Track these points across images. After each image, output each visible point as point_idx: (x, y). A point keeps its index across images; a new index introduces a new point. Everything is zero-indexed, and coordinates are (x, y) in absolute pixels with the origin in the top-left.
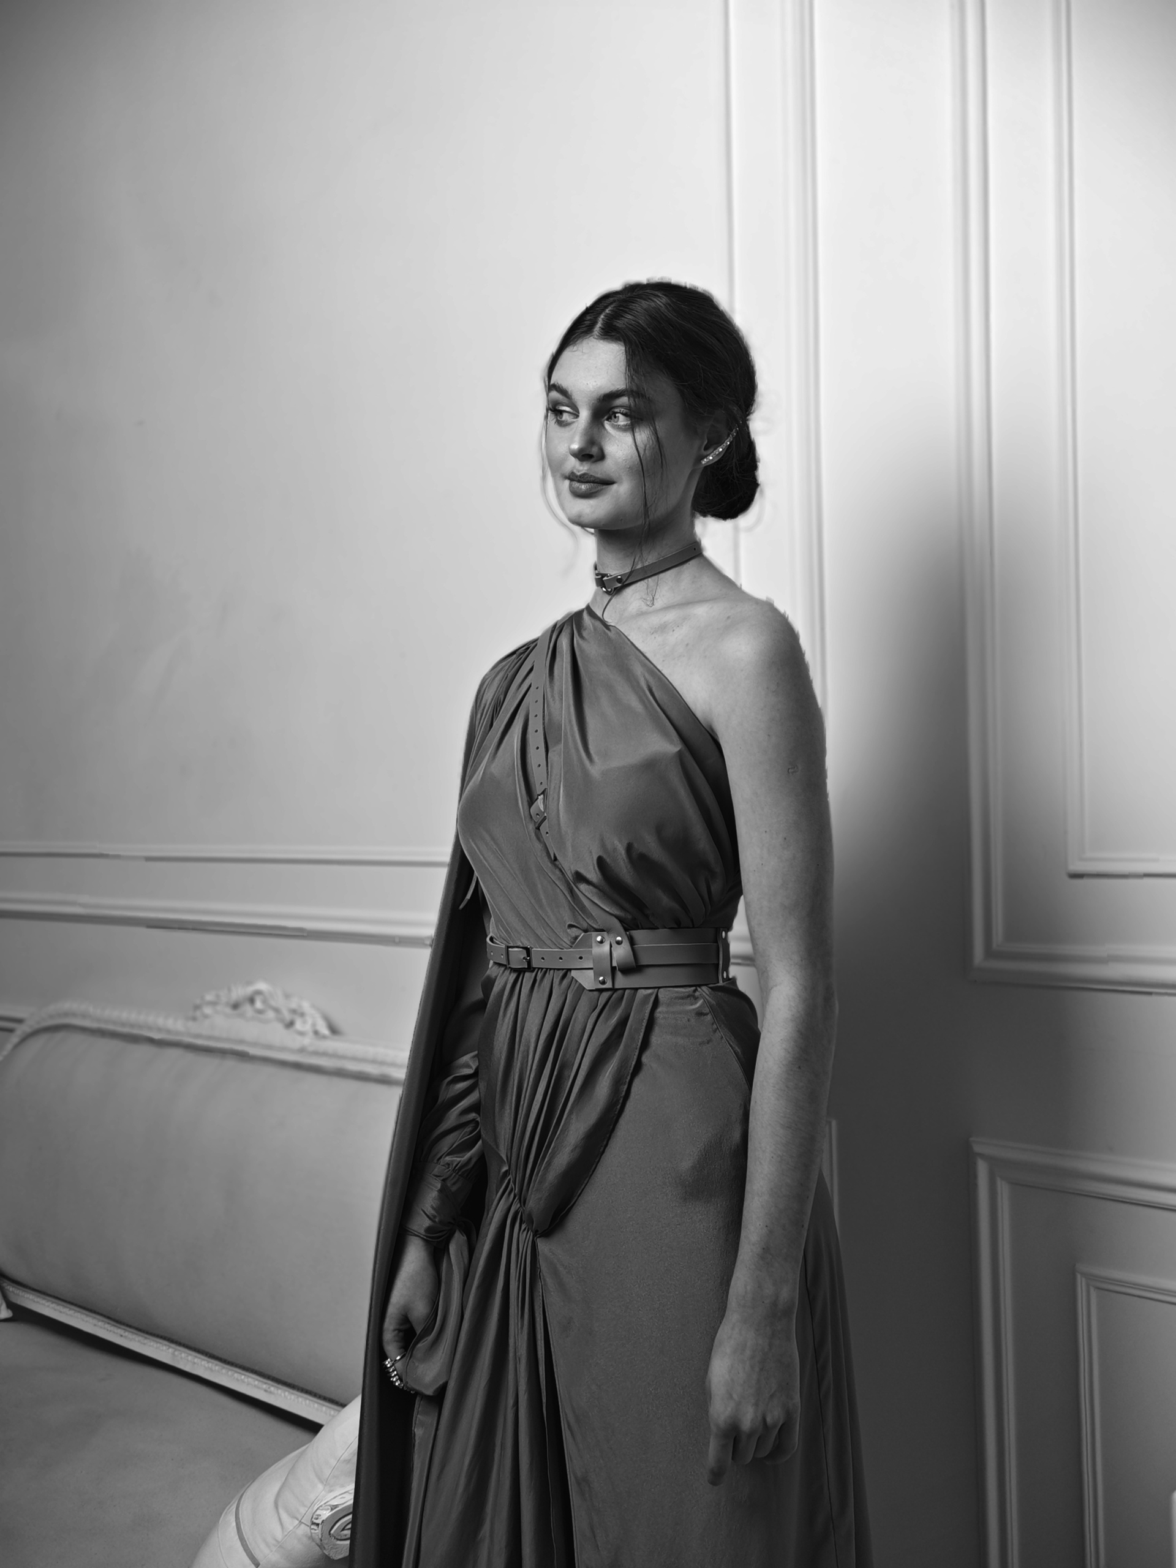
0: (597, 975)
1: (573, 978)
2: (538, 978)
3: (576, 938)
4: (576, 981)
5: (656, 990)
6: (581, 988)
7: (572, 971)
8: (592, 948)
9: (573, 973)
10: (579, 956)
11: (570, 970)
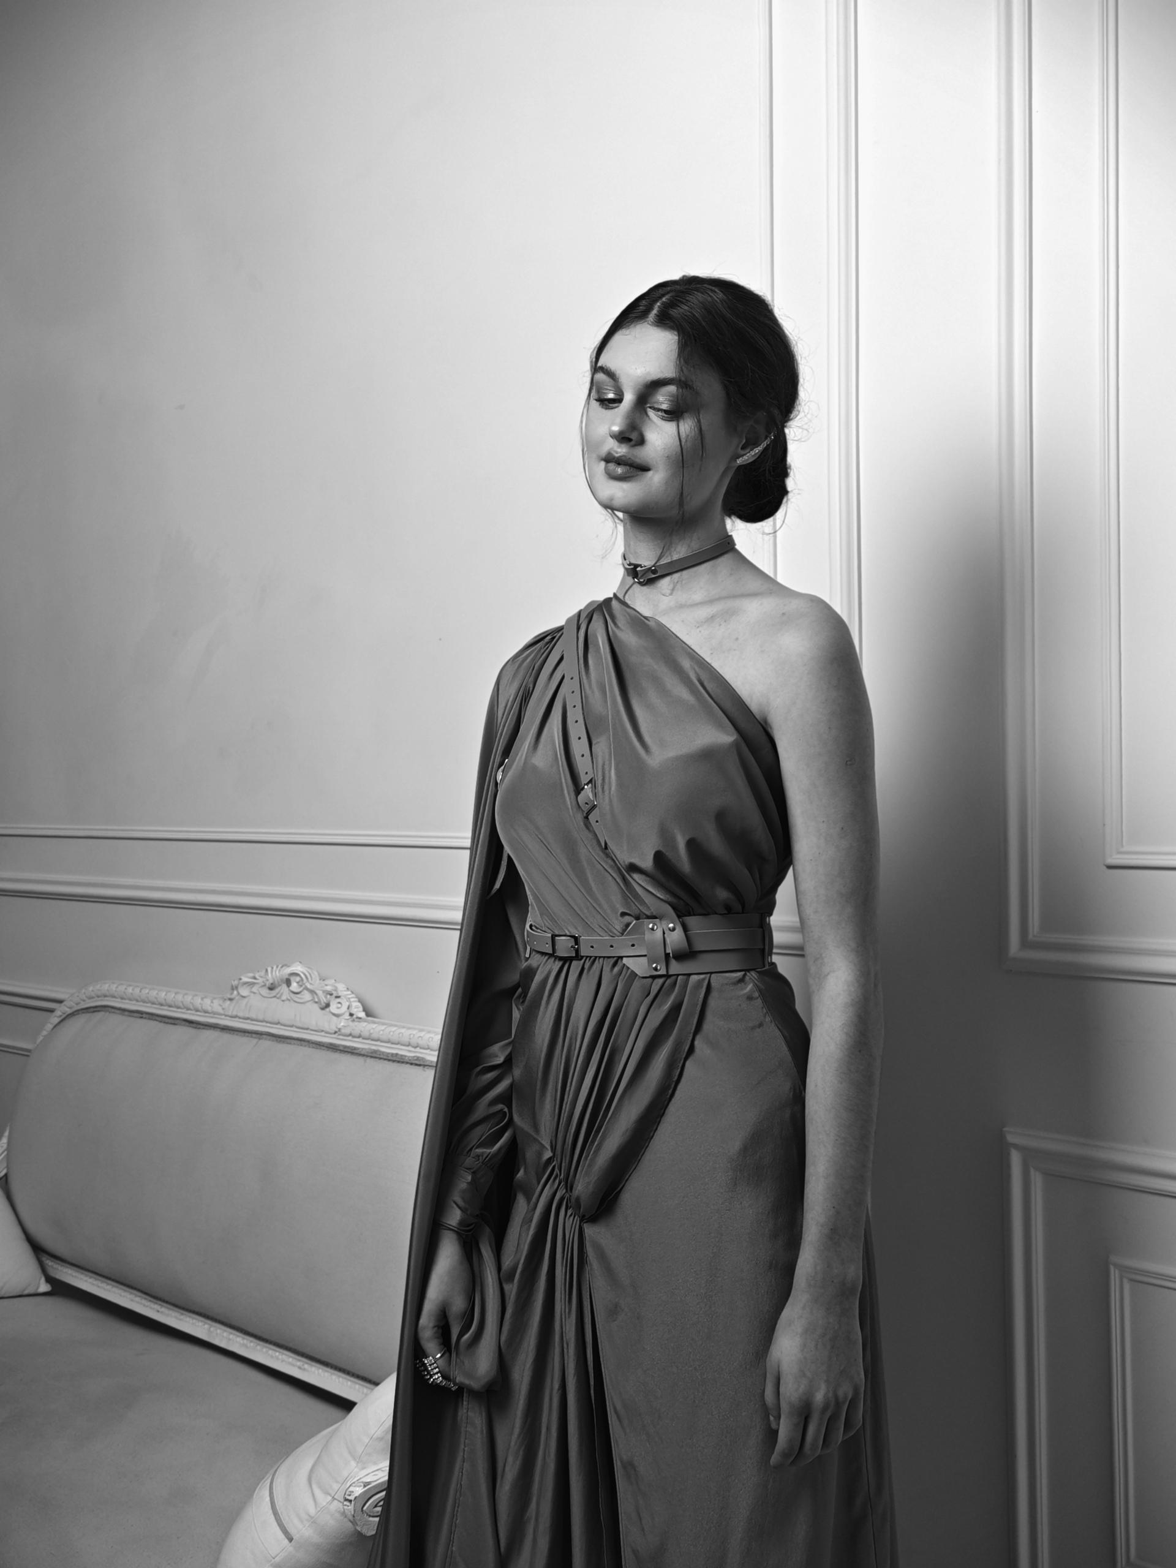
0: (650, 962)
1: (624, 965)
2: (586, 967)
3: (628, 925)
4: (628, 968)
5: (709, 975)
6: (634, 975)
7: (624, 959)
8: (644, 935)
9: (625, 960)
10: (631, 944)
11: (621, 958)
